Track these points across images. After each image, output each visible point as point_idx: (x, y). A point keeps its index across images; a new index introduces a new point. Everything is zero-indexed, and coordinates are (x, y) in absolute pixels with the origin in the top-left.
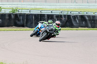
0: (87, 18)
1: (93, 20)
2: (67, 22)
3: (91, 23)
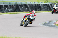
0: (28, 6)
1: (32, 7)
2: (16, 8)
3: (31, 9)
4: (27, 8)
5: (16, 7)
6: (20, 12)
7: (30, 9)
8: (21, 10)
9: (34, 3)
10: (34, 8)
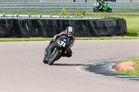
3: (47, 31)
4: (37, 30)
5: (12, 25)
6: (23, 39)
7: (44, 30)
8: (23, 33)
10: (54, 29)
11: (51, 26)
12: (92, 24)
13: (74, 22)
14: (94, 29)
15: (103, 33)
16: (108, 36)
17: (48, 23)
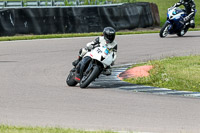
1: (45, 18)
3: (41, 25)
4: (26, 24)
6: (3, 38)
8: (6, 29)
9: (50, 3)
10: (51, 22)
11: (47, 18)
12: (107, 13)
13: (79, 11)
14: (110, 20)
15: (122, 26)
16: (131, 28)
17: (42, 14)
